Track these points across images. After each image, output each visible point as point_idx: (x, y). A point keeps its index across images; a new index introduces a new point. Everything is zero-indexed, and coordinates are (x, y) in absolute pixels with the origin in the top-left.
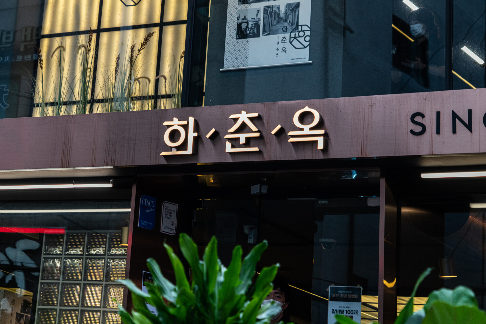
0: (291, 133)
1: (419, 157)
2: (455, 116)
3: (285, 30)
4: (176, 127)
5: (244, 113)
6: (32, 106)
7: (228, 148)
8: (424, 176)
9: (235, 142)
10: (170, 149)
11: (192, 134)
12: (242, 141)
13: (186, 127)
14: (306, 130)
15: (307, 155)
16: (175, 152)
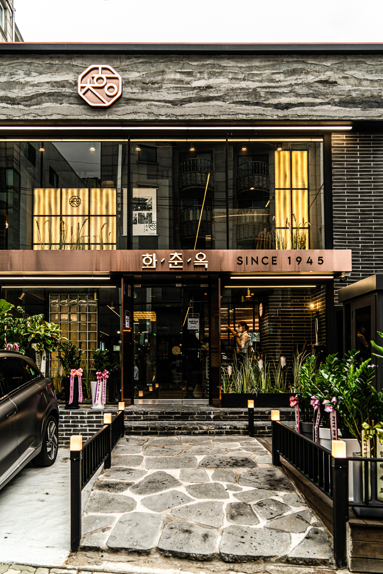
0: (195, 262)
1: (230, 272)
2: (252, 259)
3: (147, 223)
4: (148, 257)
5: (176, 253)
6: (33, 244)
7: (171, 266)
8: (231, 278)
9: (173, 264)
10: (146, 265)
11: (155, 260)
12: (176, 264)
13: (152, 257)
14: (201, 261)
15: (200, 270)
16: (148, 267)
